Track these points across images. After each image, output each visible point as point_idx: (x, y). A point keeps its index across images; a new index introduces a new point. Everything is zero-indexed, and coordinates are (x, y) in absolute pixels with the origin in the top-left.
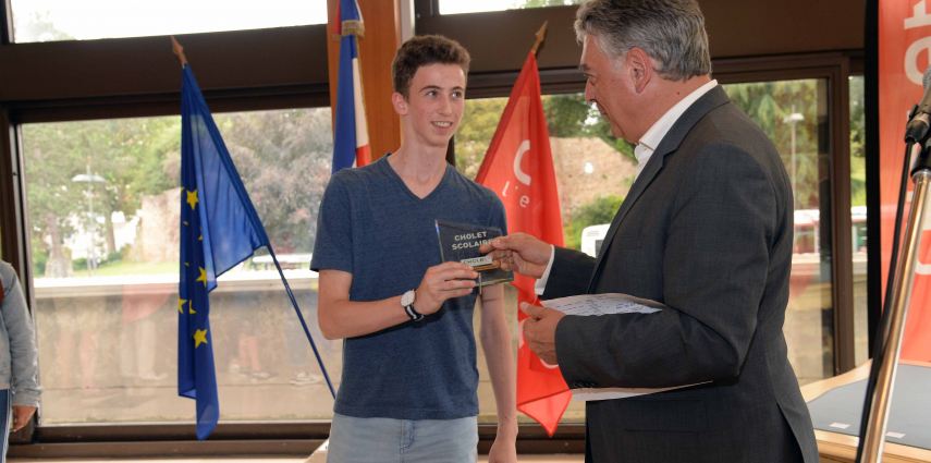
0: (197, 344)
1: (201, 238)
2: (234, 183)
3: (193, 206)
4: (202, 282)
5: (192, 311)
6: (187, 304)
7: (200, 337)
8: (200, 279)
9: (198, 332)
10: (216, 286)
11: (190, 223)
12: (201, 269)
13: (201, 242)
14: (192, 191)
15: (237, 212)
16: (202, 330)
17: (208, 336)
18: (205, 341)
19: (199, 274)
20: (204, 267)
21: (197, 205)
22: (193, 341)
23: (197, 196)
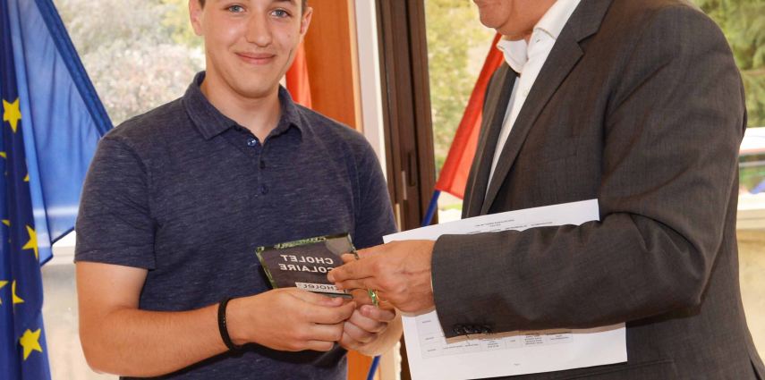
0: (26, 354)
1: (27, 179)
2: (78, 86)
3: (14, 126)
4: (31, 251)
5: (16, 300)
6: (8, 287)
7: (29, 342)
8: (27, 246)
9: (28, 334)
10: (51, 257)
11: (9, 154)
12: (29, 229)
13: (27, 184)
14: (11, 101)
15: (84, 132)
16: (33, 330)
17: (42, 341)
18: (39, 349)
19: (27, 238)
20: (33, 227)
21: (19, 122)
22: (20, 348)
23: (20, 109)
